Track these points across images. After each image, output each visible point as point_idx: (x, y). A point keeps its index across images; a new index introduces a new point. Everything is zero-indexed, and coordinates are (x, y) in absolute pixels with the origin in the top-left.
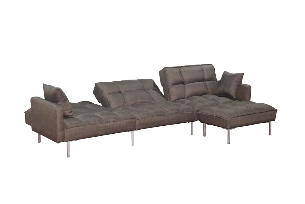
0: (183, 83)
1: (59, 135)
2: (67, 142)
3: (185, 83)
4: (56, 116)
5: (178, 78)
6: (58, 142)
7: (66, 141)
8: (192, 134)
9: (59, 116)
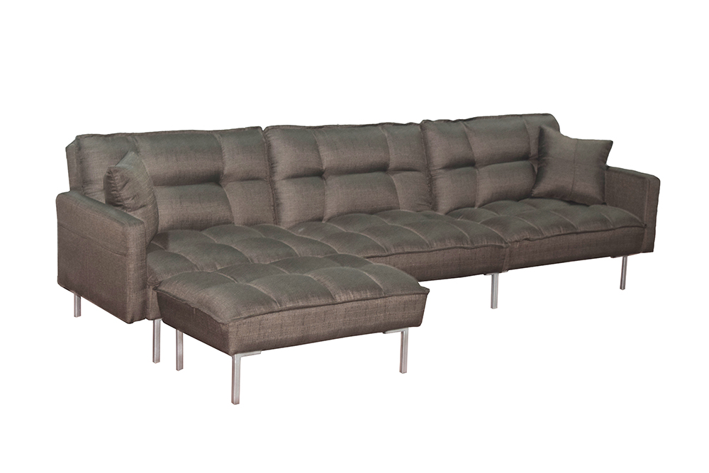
0: (471, 163)
1: (133, 300)
2: (153, 319)
3: (477, 165)
4: (127, 249)
5: (459, 151)
6: (129, 319)
7: (151, 317)
8: (494, 304)
9: (134, 248)
